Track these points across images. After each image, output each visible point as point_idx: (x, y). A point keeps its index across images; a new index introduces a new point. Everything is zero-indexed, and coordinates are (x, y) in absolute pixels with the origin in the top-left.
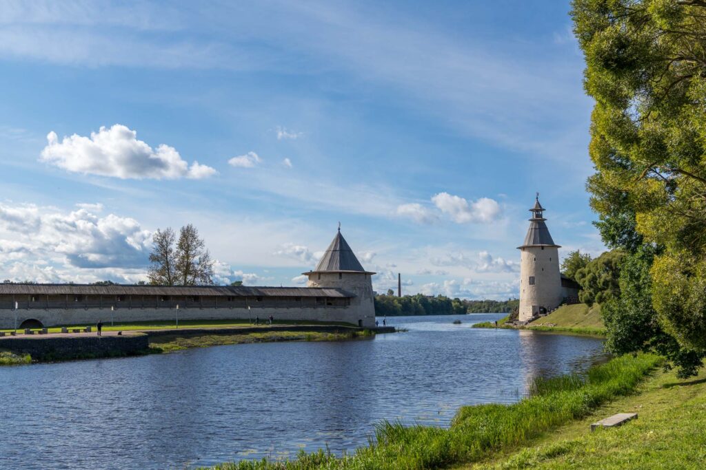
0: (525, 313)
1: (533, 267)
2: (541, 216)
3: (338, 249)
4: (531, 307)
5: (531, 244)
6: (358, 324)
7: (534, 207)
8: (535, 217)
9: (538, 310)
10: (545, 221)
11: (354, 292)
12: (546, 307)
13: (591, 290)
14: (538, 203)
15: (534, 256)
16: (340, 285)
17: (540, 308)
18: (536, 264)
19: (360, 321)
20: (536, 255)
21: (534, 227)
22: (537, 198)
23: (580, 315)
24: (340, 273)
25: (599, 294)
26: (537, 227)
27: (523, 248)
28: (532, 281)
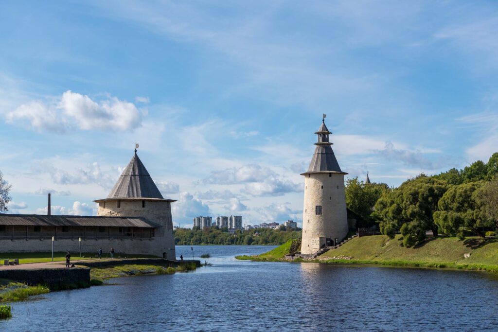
0: (310, 244)
1: (321, 195)
2: (327, 140)
3: (137, 173)
4: (318, 239)
5: (318, 170)
6: (162, 257)
7: (320, 129)
8: (321, 141)
9: (325, 242)
10: (331, 146)
11: (158, 222)
12: (333, 239)
13: (395, 222)
14: (324, 126)
15: (321, 184)
16: (144, 214)
17: (327, 239)
18: (323, 192)
19: (164, 254)
20: (323, 183)
21: (320, 152)
22: (323, 120)
23: (377, 248)
24: (144, 201)
25: (404, 225)
26: (324, 152)
27: (309, 175)
28: (318, 210)
